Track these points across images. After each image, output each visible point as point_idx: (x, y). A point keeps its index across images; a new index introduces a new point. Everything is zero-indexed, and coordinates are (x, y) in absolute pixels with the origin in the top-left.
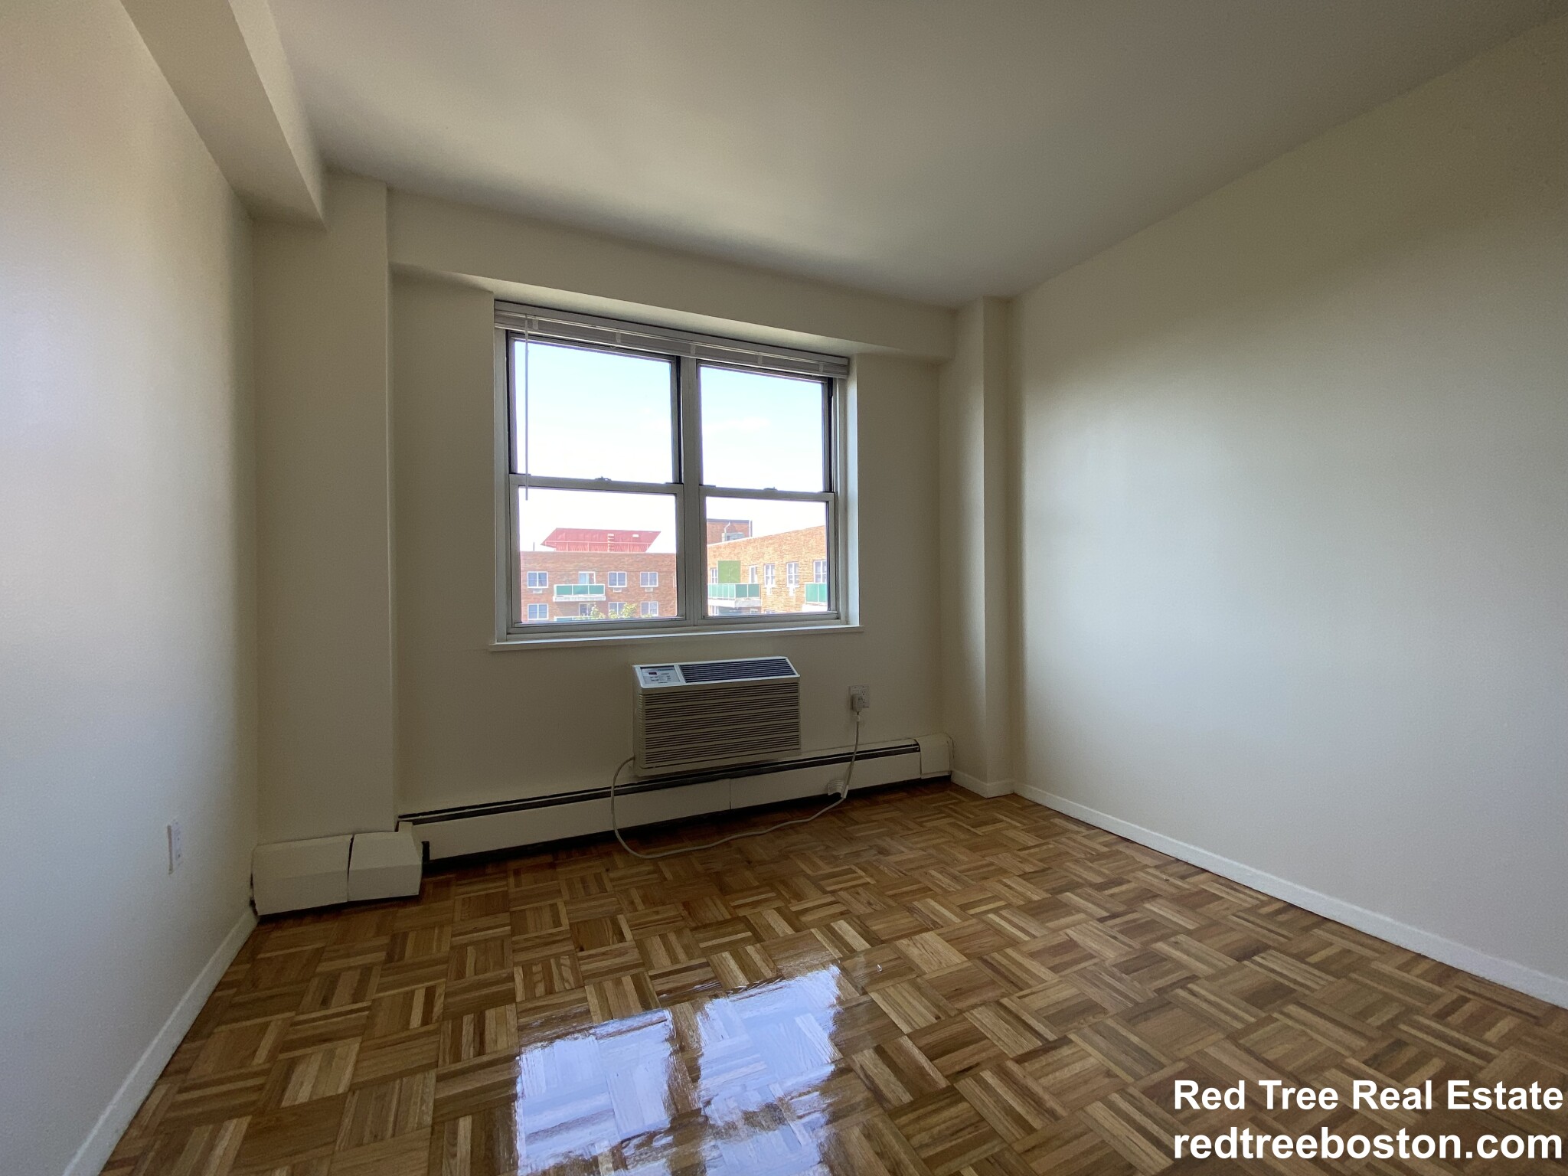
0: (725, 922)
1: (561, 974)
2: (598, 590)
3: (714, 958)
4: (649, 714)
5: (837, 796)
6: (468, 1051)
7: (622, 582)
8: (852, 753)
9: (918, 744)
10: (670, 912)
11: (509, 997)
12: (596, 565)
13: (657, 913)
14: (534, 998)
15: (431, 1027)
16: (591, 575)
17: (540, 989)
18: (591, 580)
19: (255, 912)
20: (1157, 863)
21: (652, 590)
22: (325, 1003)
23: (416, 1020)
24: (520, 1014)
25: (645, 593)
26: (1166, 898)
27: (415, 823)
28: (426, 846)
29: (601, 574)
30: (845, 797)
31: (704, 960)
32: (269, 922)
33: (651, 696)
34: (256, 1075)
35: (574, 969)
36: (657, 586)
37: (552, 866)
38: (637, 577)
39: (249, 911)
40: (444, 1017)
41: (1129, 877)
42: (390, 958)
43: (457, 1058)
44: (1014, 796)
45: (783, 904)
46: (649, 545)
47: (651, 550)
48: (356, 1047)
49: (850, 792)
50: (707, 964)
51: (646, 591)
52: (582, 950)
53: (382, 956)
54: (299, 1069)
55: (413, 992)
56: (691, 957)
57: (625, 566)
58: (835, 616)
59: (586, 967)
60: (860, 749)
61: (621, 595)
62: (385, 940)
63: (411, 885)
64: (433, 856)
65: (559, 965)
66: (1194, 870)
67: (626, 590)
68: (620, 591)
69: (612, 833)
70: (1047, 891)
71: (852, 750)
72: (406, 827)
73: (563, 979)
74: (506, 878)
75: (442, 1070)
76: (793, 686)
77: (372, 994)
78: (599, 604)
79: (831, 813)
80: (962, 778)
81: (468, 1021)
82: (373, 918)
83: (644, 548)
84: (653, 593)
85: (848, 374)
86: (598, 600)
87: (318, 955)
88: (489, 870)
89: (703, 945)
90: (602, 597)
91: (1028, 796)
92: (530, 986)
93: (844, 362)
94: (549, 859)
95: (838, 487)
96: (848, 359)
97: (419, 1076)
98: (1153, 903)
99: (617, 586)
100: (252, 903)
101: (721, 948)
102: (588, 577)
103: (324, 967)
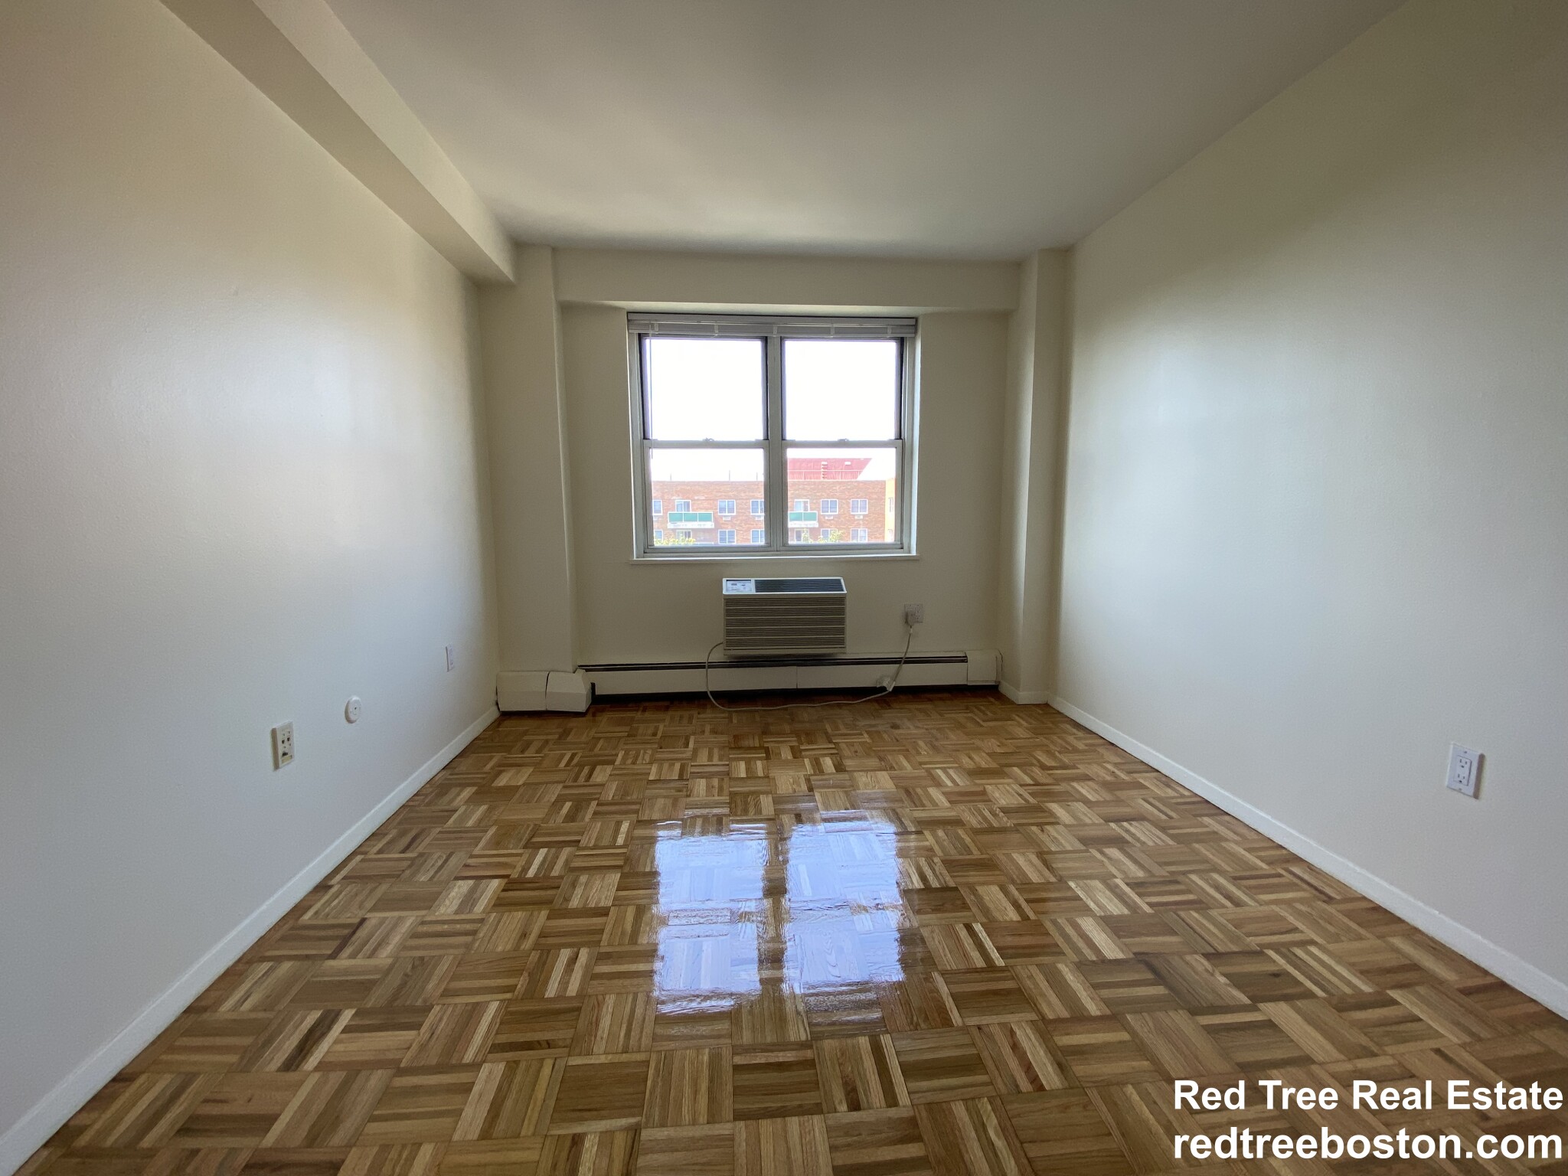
0: (755, 748)
1: (643, 757)
2: (811, 517)
3: (734, 763)
4: (728, 613)
5: (884, 689)
6: (581, 780)
7: (833, 508)
8: (902, 658)
9: (966, 657)
10: (723, 738)
11: (612, 762)
12: (810, 493)
13: (715, 738)
14: (624, 764)
15: (568, 768)
16: (805, 503)
17: (630, 761)
18: (806, 509)
19: (499, 709)
20: (1118, 760)
21: (862, 517)
22: (522, 752)
23: (562, 765)
24: (614, 769)
25: (855, 520)
26: (1098, 783)
27: (587, 670)
28: (593, 685)
29: (815, 501)
30: (891, 690)
31: (727, 763)
32: (506, 715)
33: (732, 601)
34: (486, 773)
35: (652, 755)
36: (867, 513)
37: (667, 708)
38: (848, 503)
39: (495, 708)
40: (576, 765)
41: (1079, 766)
42: (560, 738)
43: (575, 780)
44: (1047, 705)
45: (797, 744)
46: (860, 472)
47: (862, 477)
48: (531, 770)
49: (895, 688)
50: (728, 765)
51: (856, 518)
52: (661, 748)
53: (557, 736)
54: (504, 774)
55: (565, 754)
56: (720, 760)
57: (838, 494)
58: (900, 546)
59: (658, 756)
60: (907, 656)
61: (832, 522)
62: (561, 730)
63: (582, 707)
64: (598, 692)
65: (645, 753)
66: (1150, 769)
67: (838, 516)
68: (832, 518)
69: (706, 692)
70: (998, 764)
71: (902, 655)
72: (581, 672)
73: (643, 759)
74: (637, 711)
75: (567, 784)
76: (841, 600)
77: (546, 751)
78: (812, 531)
79: (876, 700)
80: (1006, 689)
81: (586, 770)
82: (557, 721)
83: (855, 475)
84: (863, 520)
85: (916, 332)
86: (812, 526)
87: (525, 733)
88: (630, 705)
89: (731, 756)
90: (814, 524)
91: (1055, 706)
92: (624, 759)
93: (913, 322)
94: (666, 703)
95: (905, 434)
96: (916, 319)
97: (556, 785)
98: (1082, 784)
99: (829, 513)
100: (497, 704)
101: (742, 759)
102: (802, 505)
103: (526, 738)
